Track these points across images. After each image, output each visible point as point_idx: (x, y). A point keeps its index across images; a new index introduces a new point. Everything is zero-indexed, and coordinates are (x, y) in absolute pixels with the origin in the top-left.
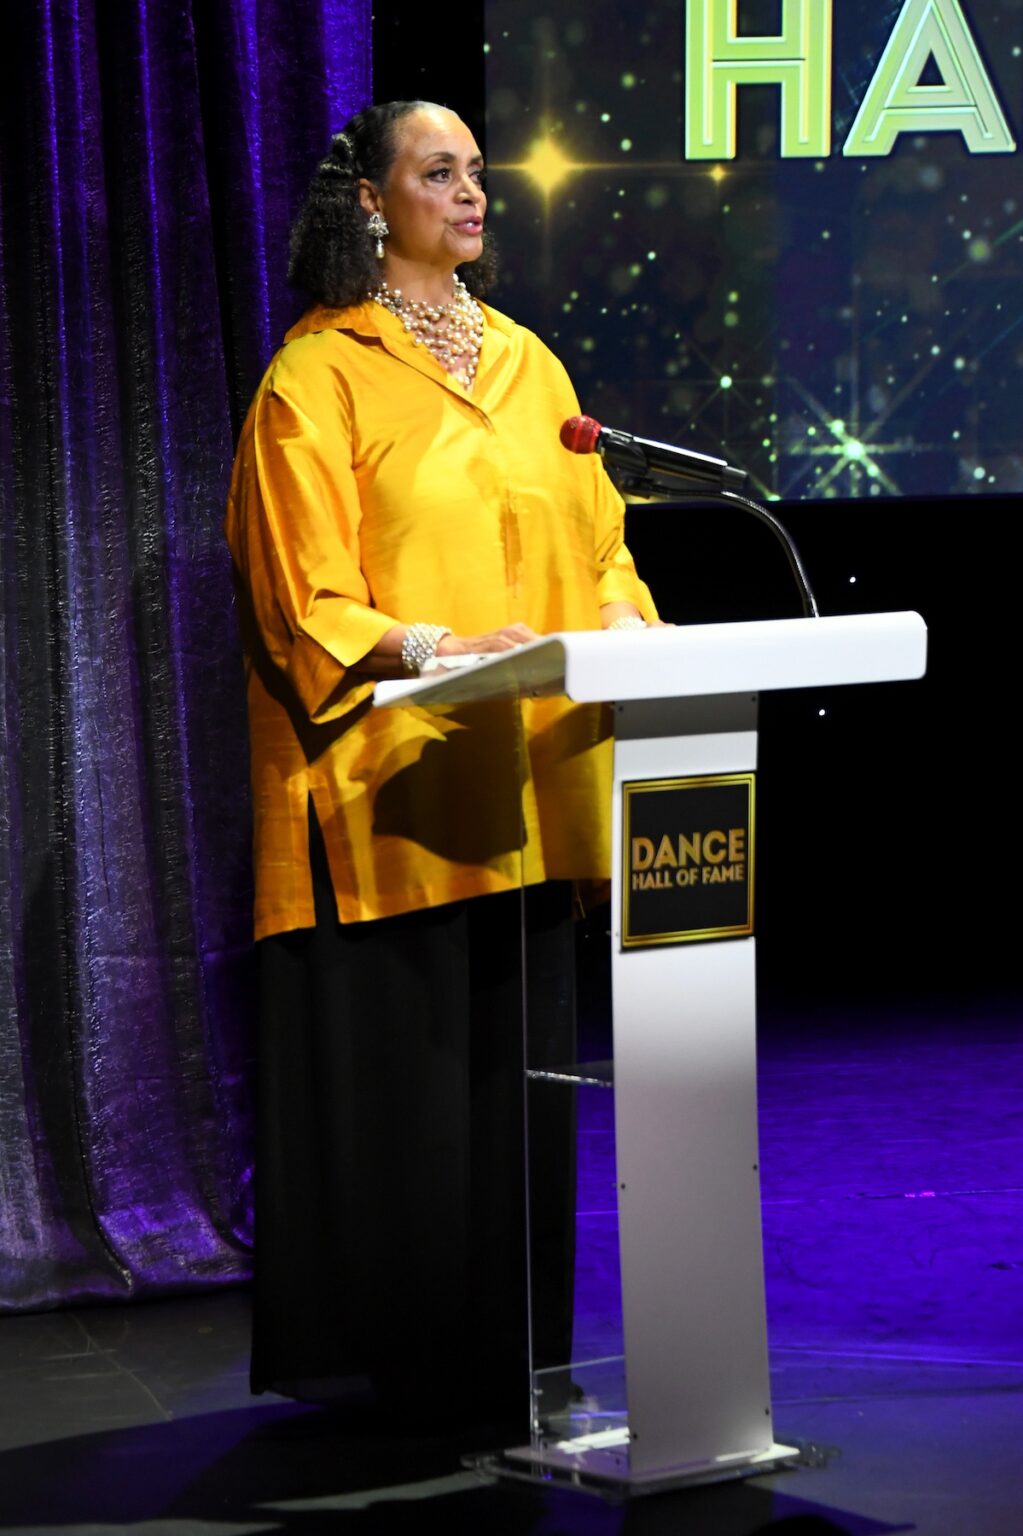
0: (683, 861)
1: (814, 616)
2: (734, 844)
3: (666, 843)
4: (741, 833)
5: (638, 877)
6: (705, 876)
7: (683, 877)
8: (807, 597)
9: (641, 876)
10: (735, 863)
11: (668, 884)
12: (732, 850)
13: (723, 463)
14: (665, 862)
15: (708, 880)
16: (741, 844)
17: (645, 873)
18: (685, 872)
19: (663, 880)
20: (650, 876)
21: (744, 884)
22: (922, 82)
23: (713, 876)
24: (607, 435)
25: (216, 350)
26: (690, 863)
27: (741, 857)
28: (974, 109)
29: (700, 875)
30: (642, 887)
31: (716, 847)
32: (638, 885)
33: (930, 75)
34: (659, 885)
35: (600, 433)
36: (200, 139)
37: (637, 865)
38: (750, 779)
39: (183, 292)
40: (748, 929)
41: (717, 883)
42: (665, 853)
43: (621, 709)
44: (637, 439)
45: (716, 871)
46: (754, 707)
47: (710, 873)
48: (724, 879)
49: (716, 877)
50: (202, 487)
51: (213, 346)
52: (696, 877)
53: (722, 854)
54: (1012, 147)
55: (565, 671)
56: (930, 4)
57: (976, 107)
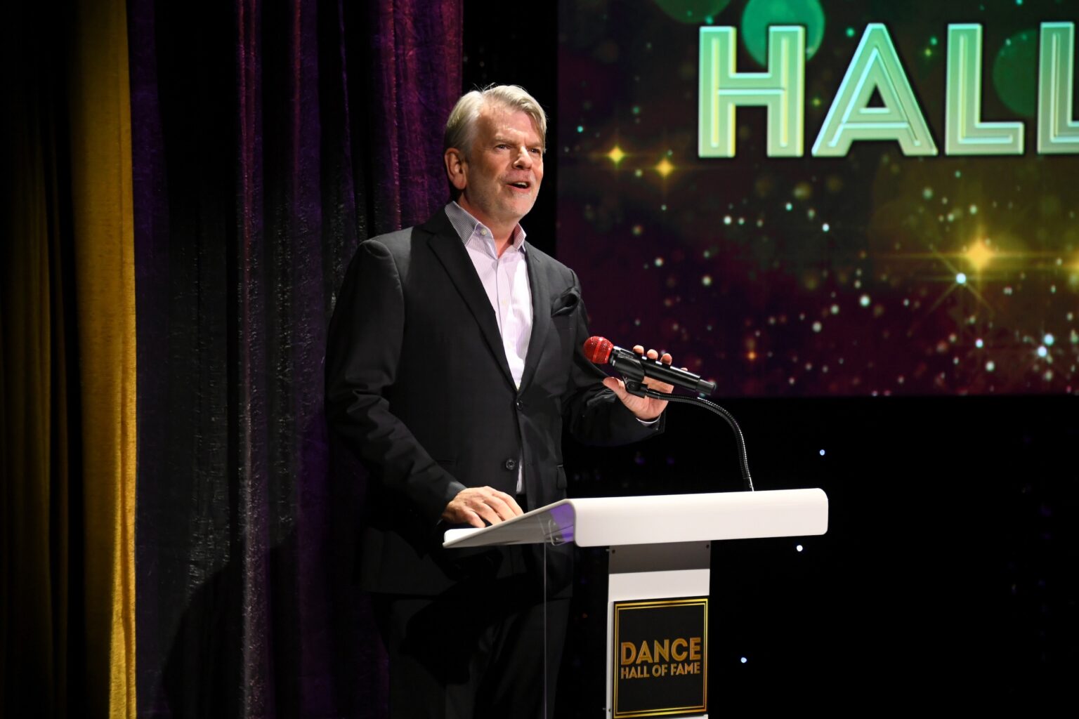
0: (657, 659)
1: (750, 490)
2: (693, 648)
3: (645, 646)
4: (698, 640)
5: (625, 670)
6: (673, 670)
8: (747, 476)
9: (627, 669)
10: (694, 661)
11: (646, 675)
12: (692, 652)
13: (697, 376)
14: (643, 660)
15: (675, 673)
16: (698, 648)
17: (630, 666)
18: (658, 666)
19: (642, 673)
20: (633, 669)
21: (701, 675)
22: (871, 104)
23: (679, 669)
26: (662, 661)
27: (698, 657)
28: (905, 125)
30: (627, 677)
31: (680, 649)
32: (625, 676)
34: (639, 676)
36: (348, 152)
37: (624, 661)
38: (705, 602)
40: (704, 708)
41: (680, 674)
42: (644, 653)
43: (614, 551)
45: (680, 666)
46: (709, 550)
47: (676, 668)
48: (686, 673)
49: (680, 671)
52: (666, 671)
53: (685, 654)
54: (934, 151)
55: (573, 525)
56: (875, 52)
57: (909, 123)
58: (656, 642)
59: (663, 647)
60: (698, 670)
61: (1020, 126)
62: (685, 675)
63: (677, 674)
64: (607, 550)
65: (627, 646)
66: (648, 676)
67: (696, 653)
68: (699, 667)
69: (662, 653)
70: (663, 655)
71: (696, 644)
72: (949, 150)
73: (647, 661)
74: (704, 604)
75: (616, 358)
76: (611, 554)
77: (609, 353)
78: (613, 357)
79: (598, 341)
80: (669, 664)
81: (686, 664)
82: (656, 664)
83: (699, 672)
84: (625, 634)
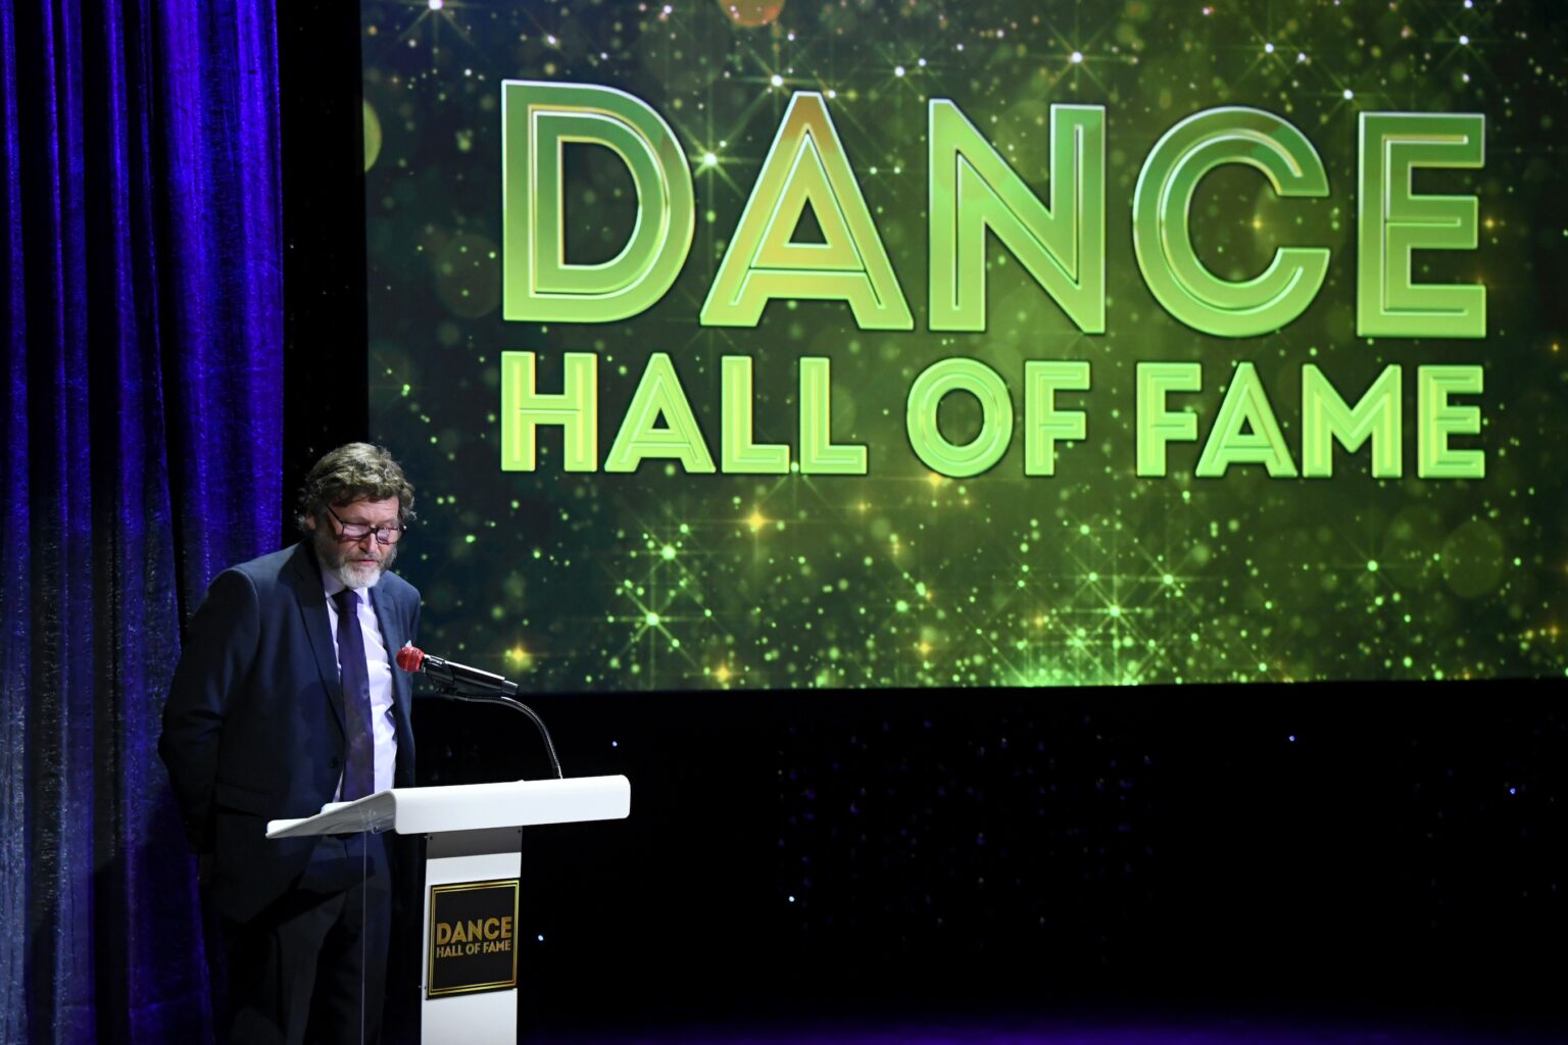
0: (470, 938)
1: (559, 778)
2: (504, 926)
3: (459, 926)
4: (509, 919)
5: (440, 950)
6: (485, 949)
7: (470, 949)
8: (555, 764)
9: (443, 949)
10: (505, 939)
11: (460, 954)
12: (503, 931)
13: (502, 678)
14: (459, 939)
15: (487, 951)
16: (509, 927)
17: (445, 946)
18: (471, 945)
19: (456, 951)
20: (448, 949)
21: (511, 952)
22: (656, 426)
24: (428, 659)
26: (475, 940)
27: (509, 935)
28: (688, 445)
30: (442, 956)
31: (493, 928)
32: (440, 955)
33: (661, 422)
34: (454, 954)
35: (423, 658)
36: (165, 464)
37: (440, 941)
38: (517, 883)
39: (150, 561)
40: (513, 983)
41: (492, 952)
42: (459, 934)
43: (431, 838)
44: (447, 662)
45: (492, 944)
46: (521, 835)
47: (488, 946)
48: (498, 951)
49: (492, 948)
50: (159, 688)
51: (170, 595)
52: (479, 949)
53: (497, 933)
54: (713, 470)
55: (394, 813)
56: (659, 379)
57: (690, 443)
58: (470, 922)
59: (476, 926)
60: (508, 947)
61: (786, 449)
62: (497, 953)
63: (489, 952)
64: (425, 838)
65: (444, 928)
66: (462, 955)
67: (507, 931)
68: (509, 945)
69: (475, 933)
70: (477, 936)
71: (507, 923)
72: (725, 469)
73: (461, 941)
74: (516, 885)
75: (427, 665)
76: (429, 842)
78: (423, 665)
80: (482, 942)
81: (497, 942)
82: (470, 943)
83: (510, 950)
84: (440, 916)
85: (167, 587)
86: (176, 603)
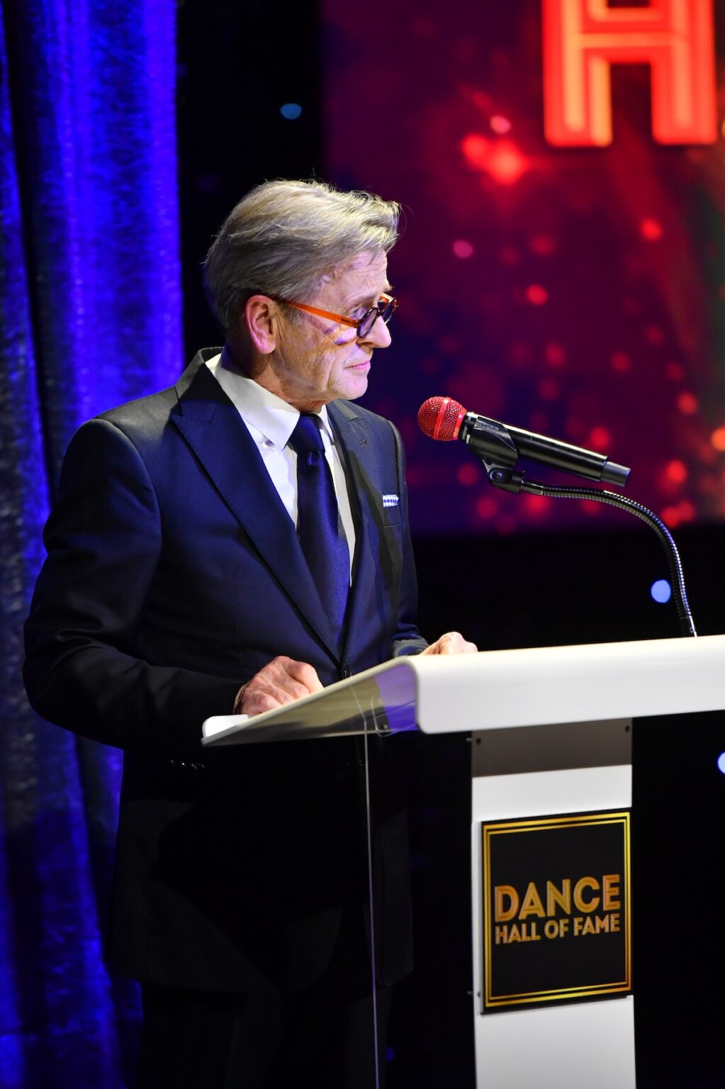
0: (551, 912)
1: (693, 635)
2: (608, 892)
3: (532, 891)
4: (616, 878)
5: (501, 930)
6: (577, 928)
7: (552, 929)
9: (505, 928)
10: (610, 912)
11: (534, 937)
12: (606, 897)
13: (603, 457)
14: (530, 912)
15: (580, 931)
16: (616, 891)
17: (510, 924)
18: (554, 923)
19: (529, 933)
20: (514, 929)
21: (621, 934)
23: (585, 927)
25: (26, 357)
26: (560, 913)
27: (617, 905)
29: (570, 926)
30: (505, 941)
31: (588, 894)
32: (502, 939)
34: (525, 938)
37: (500, 915)
38: (625, 818)
40: (626, 986)
41: (589, 934)
42: (531, 903)
43: (479, 741)
45: (589, 921)
46: (630, 734)
47: (583, 924)
48: (598, 931)
49: (588, 928)
52: (567, 929)
53: (595, 902)
55: (416, 700)
58: (549, 884)
59: (561, 892)
60: (616, 926)
62: (596, 935)
63: (584, 933)
64: (468, 739)
65: (505, 892)
66: (539, 938)
68: (617, 922)
69: (559, 902)
70: (563, 906)
71: (613, 885)
73: (535, 915)
74: (624, 821)
75: (471, 430)
76: (475, 747)
77: (459, 423)
78: (466, 428)
79: (440, 404)
80: (571, 918)
81: (597, 918)
82: (551, 918)
83: (618, 929)
84: (500, 873)
85: (18, 338)
86: (32, 364)
